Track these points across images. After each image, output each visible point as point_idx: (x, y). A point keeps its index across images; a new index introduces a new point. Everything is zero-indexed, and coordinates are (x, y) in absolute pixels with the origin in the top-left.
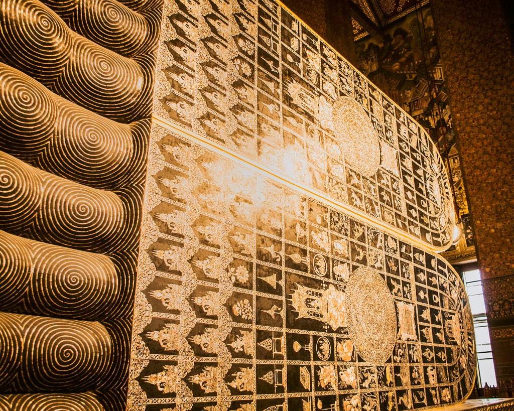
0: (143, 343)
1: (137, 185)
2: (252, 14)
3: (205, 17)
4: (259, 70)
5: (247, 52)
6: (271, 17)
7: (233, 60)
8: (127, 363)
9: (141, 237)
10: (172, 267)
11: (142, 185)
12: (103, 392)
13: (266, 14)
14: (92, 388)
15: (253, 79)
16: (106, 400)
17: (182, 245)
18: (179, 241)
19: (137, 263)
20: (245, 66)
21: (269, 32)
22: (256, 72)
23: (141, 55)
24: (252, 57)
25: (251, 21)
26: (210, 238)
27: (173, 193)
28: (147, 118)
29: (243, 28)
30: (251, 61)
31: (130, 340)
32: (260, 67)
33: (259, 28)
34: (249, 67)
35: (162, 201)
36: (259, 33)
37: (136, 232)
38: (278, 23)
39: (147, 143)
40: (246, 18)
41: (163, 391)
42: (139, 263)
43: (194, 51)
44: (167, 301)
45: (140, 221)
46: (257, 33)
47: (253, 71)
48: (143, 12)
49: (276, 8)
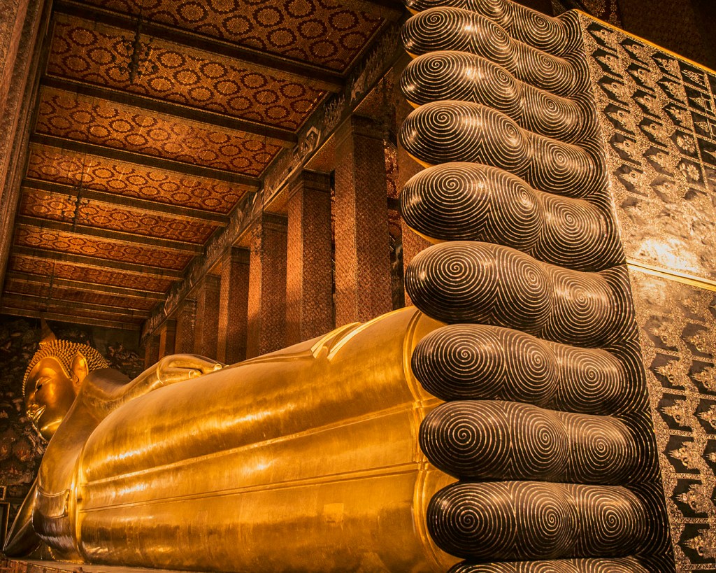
0: (676, 506)
1: (631, 340)
2: (681, 99)
3: (639, 126)
4: (705, 167)
5: (688, 150)
6: (700, 92)
7: (678, 167)
8: (666, 528)
9: (650, 396)
10: (681, 423)
11: (636, 339)
12: (645, 557)
13: (695, 91)
14: (633, 553)
15: (703, 182)
16: (651, 565)
17: (684, 398)
18: (681, 394)
19: (652, 423)
20: (691, 168)
21: (703, 114)
22: (704, 172)
23: (593, 194)
24: (695, 155)
25: (682, 109)
26: (707, 385)
27: (664, 342)
28: (621, 264)
29: (677, 123)
30: (696, 161)
31: (665, 504)
32: (706, 164)
33: (692, 113)
34: (695, 168)
35: (657, 353)
36: (694, 121)
37: (643, 391)
38: (709, 97)
39: (629, 293)
40: (677, 107)
41: (703, 556)
42: (654, 423)
43: (641, 172)
44: (686, 460)
45: (644, 379)
46: (692, 121)
47: (700, 172)
48: (579, 142)
49: (702, 78)
